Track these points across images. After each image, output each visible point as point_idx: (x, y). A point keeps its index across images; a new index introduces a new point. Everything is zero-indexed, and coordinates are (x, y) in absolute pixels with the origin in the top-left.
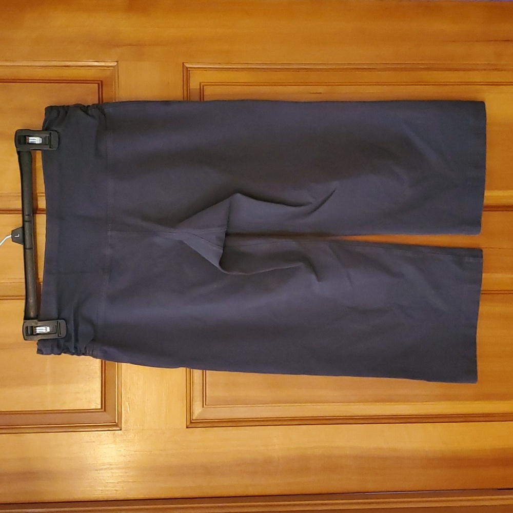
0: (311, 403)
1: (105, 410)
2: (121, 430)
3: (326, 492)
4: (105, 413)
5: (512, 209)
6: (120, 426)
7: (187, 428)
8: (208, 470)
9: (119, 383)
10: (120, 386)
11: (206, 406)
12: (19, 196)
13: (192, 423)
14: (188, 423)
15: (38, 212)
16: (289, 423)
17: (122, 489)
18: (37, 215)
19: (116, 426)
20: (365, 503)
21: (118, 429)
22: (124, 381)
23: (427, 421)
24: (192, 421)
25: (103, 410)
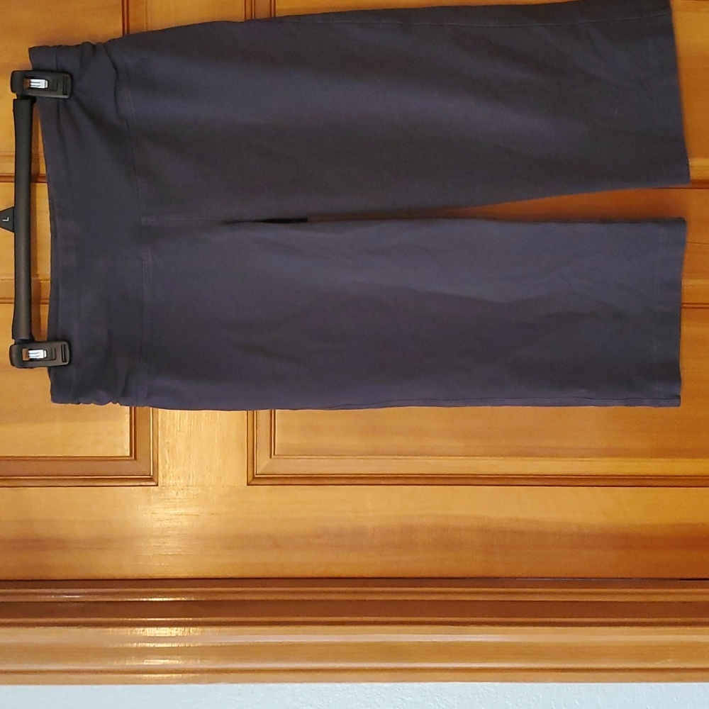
0: (421, 455)
1: (135, 458)
2: (157, 485)
3: (437, 576)
4: (135, 462)
5: (707, 186)
6: (156, 479)
7: (248, 485)
8: (276, 542)
9: (155, 423)
10: (155, 426)
11: (275, 457)
12: (11, 156)
13: (255, 479)
14: (250, 479)
15: (39, 180)
16: (390, 482)
17: (159, 564)
18: (38, 184)
19: (151, 479)
20: (492, 593)
21: (154, 484)
22: (162, 419)
23: (582, 484)
24: (256, 476)
25: (133, 458)
